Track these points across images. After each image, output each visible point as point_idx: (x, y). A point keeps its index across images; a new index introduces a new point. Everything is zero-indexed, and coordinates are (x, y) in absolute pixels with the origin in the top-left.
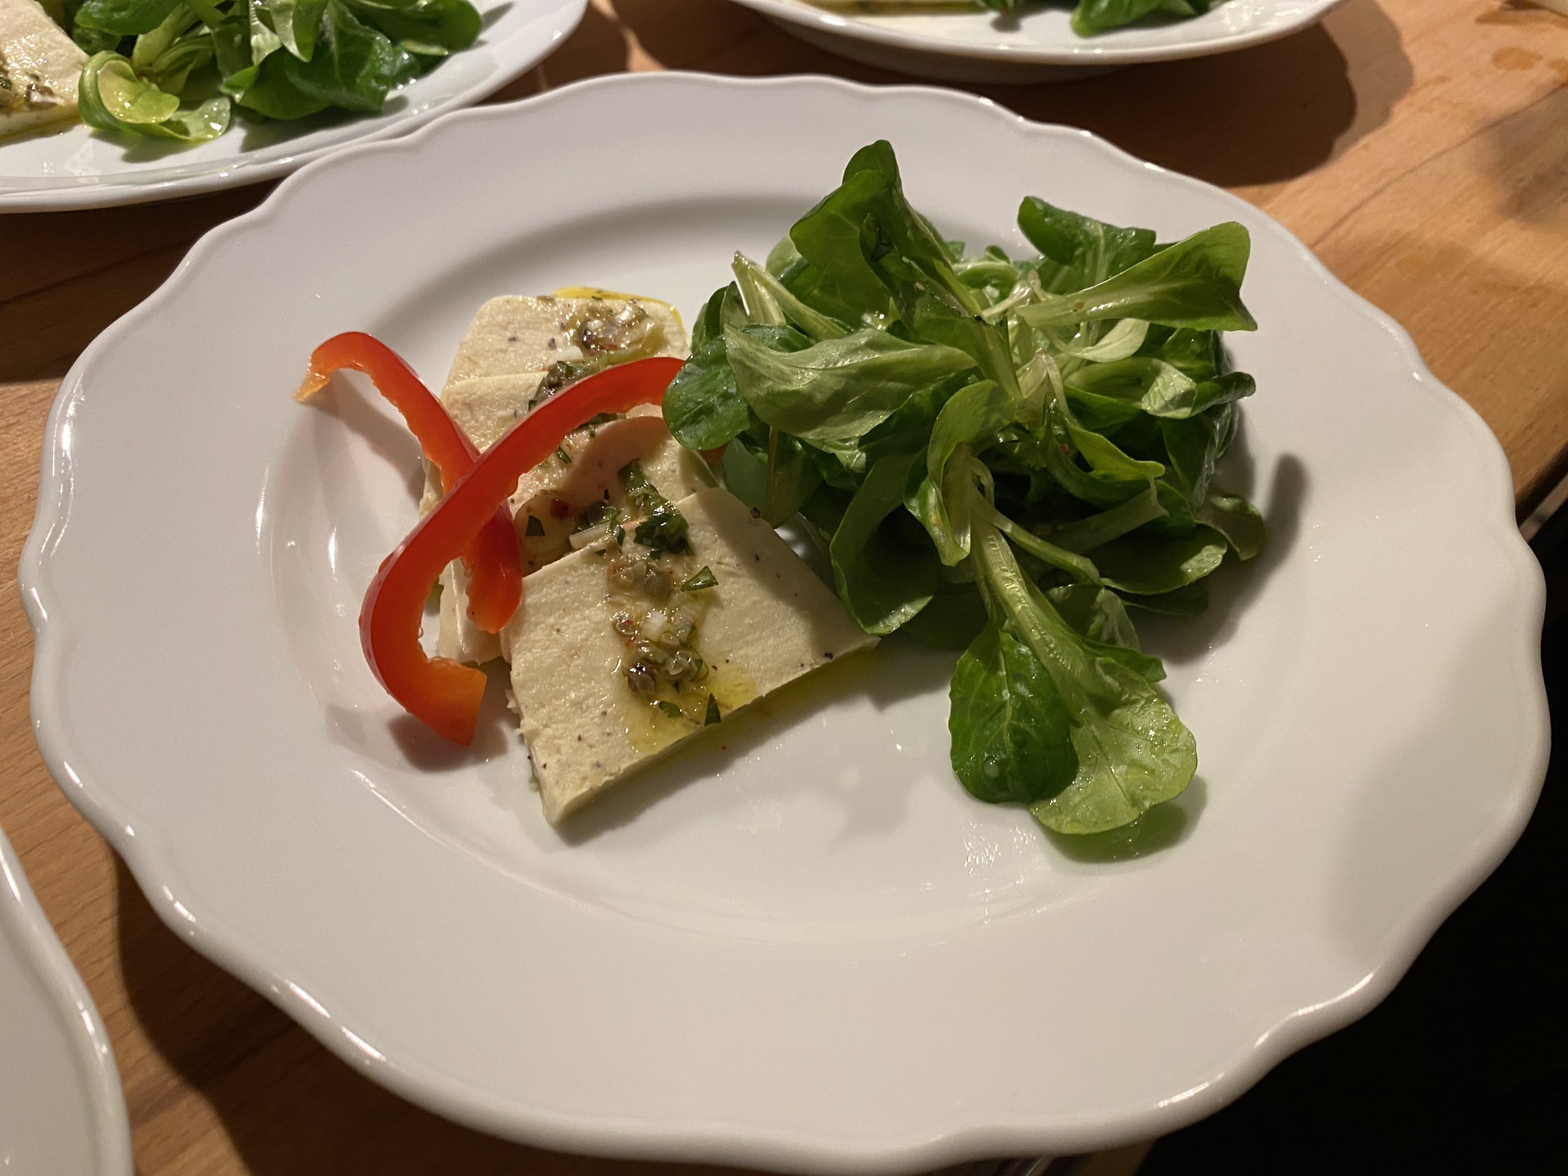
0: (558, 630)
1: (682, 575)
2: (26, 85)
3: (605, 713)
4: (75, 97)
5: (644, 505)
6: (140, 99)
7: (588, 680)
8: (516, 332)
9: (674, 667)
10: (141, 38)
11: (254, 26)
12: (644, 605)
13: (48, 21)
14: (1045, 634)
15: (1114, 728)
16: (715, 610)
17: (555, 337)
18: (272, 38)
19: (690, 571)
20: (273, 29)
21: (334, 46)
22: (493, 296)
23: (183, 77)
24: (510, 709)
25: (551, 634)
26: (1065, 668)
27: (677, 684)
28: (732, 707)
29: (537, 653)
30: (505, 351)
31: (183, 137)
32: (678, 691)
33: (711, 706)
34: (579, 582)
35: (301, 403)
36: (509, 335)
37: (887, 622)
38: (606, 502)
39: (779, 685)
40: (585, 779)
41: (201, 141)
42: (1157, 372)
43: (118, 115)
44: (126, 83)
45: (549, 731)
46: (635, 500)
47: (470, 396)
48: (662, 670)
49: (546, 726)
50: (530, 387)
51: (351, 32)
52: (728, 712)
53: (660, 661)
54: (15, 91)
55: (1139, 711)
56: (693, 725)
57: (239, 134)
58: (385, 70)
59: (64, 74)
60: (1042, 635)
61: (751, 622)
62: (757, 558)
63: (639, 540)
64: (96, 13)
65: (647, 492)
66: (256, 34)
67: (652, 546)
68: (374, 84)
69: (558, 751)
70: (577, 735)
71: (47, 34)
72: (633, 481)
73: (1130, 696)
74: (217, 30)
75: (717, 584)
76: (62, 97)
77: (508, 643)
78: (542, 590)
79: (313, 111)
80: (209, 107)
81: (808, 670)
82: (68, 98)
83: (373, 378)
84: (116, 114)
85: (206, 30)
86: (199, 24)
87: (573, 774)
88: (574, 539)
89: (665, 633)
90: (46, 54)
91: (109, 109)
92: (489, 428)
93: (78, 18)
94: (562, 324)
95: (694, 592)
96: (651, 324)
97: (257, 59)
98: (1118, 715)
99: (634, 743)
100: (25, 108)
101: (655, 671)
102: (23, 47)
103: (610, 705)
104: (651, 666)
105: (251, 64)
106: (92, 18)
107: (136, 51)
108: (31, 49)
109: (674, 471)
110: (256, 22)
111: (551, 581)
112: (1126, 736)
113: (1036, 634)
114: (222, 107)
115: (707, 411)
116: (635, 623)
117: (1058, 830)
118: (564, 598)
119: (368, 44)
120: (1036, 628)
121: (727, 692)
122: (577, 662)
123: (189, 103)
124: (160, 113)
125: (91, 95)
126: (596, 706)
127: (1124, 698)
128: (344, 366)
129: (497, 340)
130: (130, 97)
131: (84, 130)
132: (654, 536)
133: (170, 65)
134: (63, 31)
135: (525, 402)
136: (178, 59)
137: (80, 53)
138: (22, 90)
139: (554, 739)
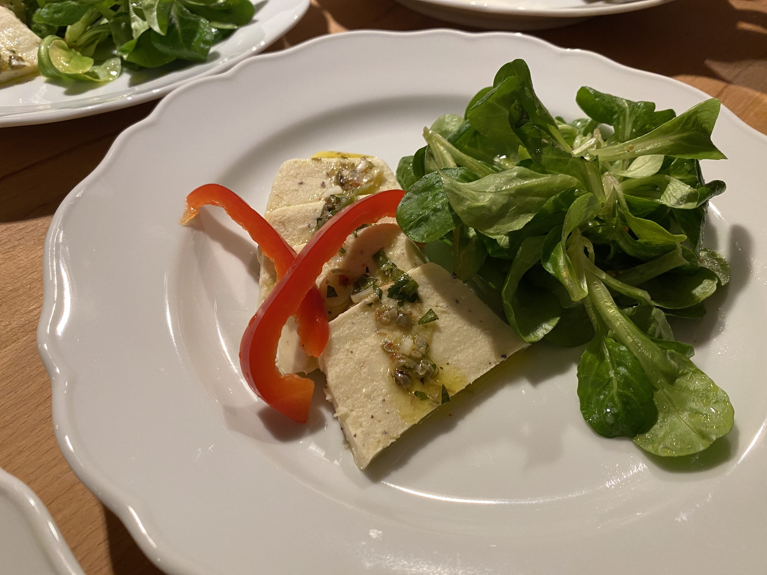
0: (352, 352)
1: (417, 314)
2: (9, 56)
3: (384, 400)
4: (36, 61)
5: (391, 275)
6: (72, 61)
7: (373, 381)
8: (302, 179)
9: (421, 370)
10: (69, 27)
11: (133, 17)
12: (397, 334)
13: (18, 21)
14: (635, 338)
15: (677, 390)
16: (437, 334)
17: (325, 181)
18: (143, 23)
19: (421, 312)
20: (144, 19)
21: (178, 26)
22: (287, 160)
23: (93, 48)
24: (328, 400)
25: (348, 355)
26: (648, 357)
27: (423, 380)
28: (455, 391)
29: (341, 366)
30: (297, 190)
31: (97, 80)
32: (424, 384)
33: (444, 392)
34: (360, 323)
35: (184, 226)
36: (299, 181)
37: (535, 334)
38: (368, 274)
39: (479, 376)
40: (379, 442)
41: (107, 82)
42: (668, 182)
43: (62, 70)
44: (64, 52)
45: (354, 413)
46: (384, 272)
47: (283, 217)
48: (414, 372)
49: (352, 411)
50: (316, 210)
51: (186, 18)
52: (453, 395)
53: (412, 367)
54: (3, 60)
55: (690, 379)
56: (435, 404)
57: (126, 77)
58: (208, 37)
59: (29, 49)
60: (633, 339)
61: (459, 339)
62: (457, 302)
63: (390, 296)
64: (45, 15)
65: (391, 267)
66: (134, 22)
67: (398, 299)
68: (202, 45)
69: (361, 425)
70: (371, 415)
71: (18, 28)
72: (382, 261)
73: (684, 370)
74: (112, 21)
75: (438, 319)
76: (28, 62)
77: (323, 361)
78: (339, 329)
79: (167, 62)
80: (110, 63)
81: (493, 366)
82: (31, 62)
83: (226, 210)
84: (60, 69)
85: (105, 21)
86: (100, 18)
87: (371, 440)
88: (354, 298)
89: (413, 350)
90: (18, 38)
91: (56, 67)
92: (295, 235)
93: (35, 18)
94: (327, 173)
95: (425, 324)
96: (377, 170)
97: (136, 36)
98: (679, 382)
99: (403, 417)
100: (9, 69)
101: (410, 373)
102: (5, 35)
103: (386, 395)
104: (408, 370)
105: (132, 38)
106: (43, 18)
107: (67, 35)
108: (10, 37)
109: (403, 254)
110: (133, 15)
111: (344, 323)
112: (684, 394)
113: (630, 338)
114: (116, 63)
115: (425, 220)
116: (394, 345)
117: (656, 454)
118: (353, 333)
119: (197, 24)
120: (630, 335)
121: (451, 382)
122: (365, 370)
123: (98, 62)
124: (84, 67)
125: (45, 60)
126: (378, 396)
127: (680, 372)
128: (207, 203)
129: (292, 184)
130: (67, 60)
131: (41, 79)
132: (399, 293)
133: (86, 42)
134: (26, 26)
135: (314, 219)
136: (90, 38)
137: (36, 38)
138: (6, 59)
139: (358, 418)
